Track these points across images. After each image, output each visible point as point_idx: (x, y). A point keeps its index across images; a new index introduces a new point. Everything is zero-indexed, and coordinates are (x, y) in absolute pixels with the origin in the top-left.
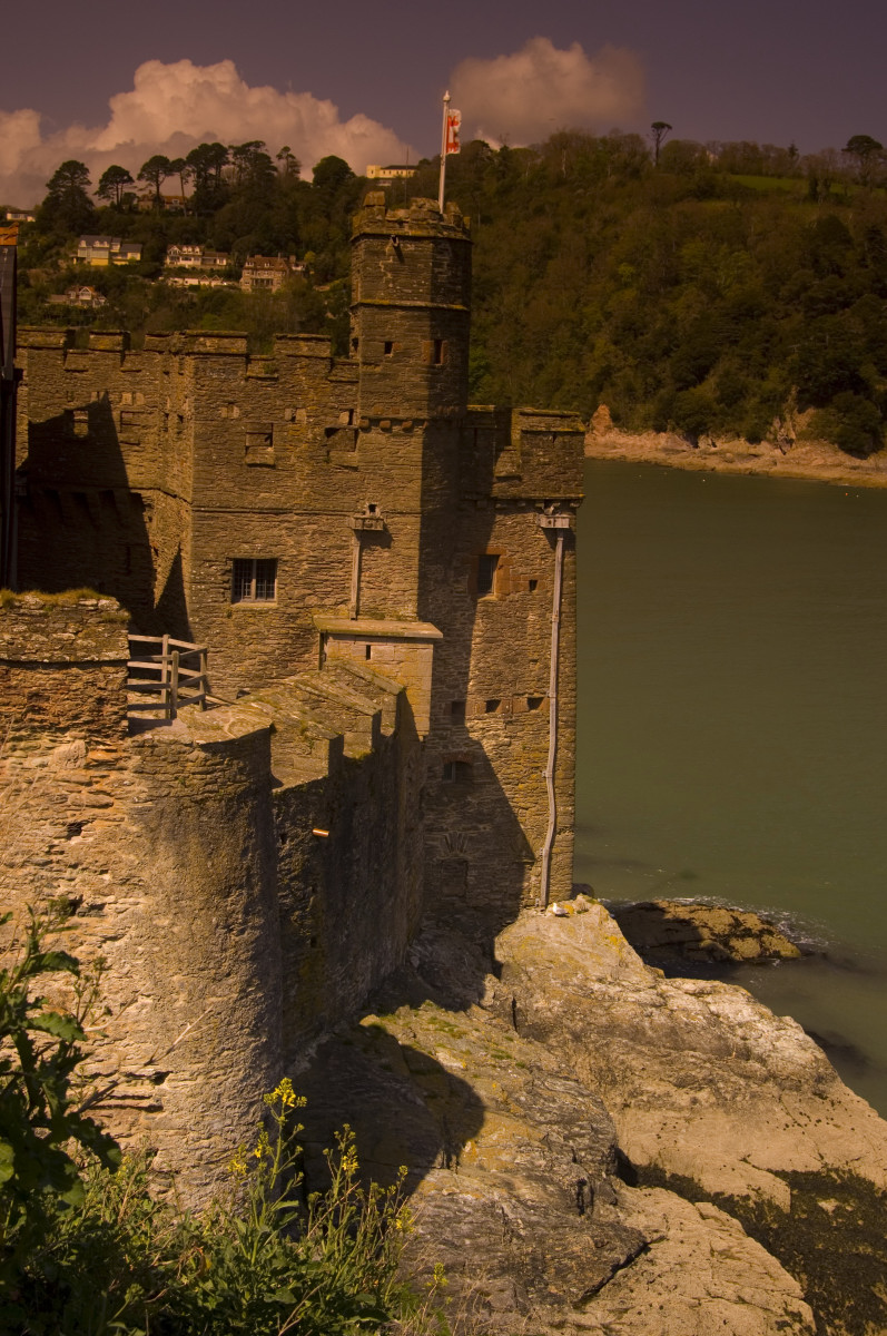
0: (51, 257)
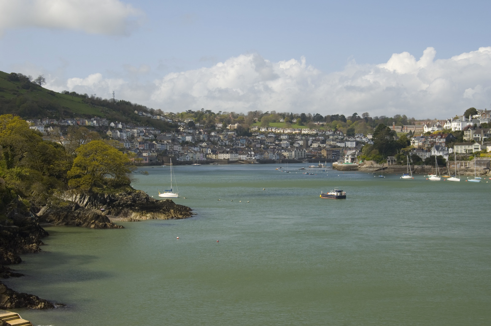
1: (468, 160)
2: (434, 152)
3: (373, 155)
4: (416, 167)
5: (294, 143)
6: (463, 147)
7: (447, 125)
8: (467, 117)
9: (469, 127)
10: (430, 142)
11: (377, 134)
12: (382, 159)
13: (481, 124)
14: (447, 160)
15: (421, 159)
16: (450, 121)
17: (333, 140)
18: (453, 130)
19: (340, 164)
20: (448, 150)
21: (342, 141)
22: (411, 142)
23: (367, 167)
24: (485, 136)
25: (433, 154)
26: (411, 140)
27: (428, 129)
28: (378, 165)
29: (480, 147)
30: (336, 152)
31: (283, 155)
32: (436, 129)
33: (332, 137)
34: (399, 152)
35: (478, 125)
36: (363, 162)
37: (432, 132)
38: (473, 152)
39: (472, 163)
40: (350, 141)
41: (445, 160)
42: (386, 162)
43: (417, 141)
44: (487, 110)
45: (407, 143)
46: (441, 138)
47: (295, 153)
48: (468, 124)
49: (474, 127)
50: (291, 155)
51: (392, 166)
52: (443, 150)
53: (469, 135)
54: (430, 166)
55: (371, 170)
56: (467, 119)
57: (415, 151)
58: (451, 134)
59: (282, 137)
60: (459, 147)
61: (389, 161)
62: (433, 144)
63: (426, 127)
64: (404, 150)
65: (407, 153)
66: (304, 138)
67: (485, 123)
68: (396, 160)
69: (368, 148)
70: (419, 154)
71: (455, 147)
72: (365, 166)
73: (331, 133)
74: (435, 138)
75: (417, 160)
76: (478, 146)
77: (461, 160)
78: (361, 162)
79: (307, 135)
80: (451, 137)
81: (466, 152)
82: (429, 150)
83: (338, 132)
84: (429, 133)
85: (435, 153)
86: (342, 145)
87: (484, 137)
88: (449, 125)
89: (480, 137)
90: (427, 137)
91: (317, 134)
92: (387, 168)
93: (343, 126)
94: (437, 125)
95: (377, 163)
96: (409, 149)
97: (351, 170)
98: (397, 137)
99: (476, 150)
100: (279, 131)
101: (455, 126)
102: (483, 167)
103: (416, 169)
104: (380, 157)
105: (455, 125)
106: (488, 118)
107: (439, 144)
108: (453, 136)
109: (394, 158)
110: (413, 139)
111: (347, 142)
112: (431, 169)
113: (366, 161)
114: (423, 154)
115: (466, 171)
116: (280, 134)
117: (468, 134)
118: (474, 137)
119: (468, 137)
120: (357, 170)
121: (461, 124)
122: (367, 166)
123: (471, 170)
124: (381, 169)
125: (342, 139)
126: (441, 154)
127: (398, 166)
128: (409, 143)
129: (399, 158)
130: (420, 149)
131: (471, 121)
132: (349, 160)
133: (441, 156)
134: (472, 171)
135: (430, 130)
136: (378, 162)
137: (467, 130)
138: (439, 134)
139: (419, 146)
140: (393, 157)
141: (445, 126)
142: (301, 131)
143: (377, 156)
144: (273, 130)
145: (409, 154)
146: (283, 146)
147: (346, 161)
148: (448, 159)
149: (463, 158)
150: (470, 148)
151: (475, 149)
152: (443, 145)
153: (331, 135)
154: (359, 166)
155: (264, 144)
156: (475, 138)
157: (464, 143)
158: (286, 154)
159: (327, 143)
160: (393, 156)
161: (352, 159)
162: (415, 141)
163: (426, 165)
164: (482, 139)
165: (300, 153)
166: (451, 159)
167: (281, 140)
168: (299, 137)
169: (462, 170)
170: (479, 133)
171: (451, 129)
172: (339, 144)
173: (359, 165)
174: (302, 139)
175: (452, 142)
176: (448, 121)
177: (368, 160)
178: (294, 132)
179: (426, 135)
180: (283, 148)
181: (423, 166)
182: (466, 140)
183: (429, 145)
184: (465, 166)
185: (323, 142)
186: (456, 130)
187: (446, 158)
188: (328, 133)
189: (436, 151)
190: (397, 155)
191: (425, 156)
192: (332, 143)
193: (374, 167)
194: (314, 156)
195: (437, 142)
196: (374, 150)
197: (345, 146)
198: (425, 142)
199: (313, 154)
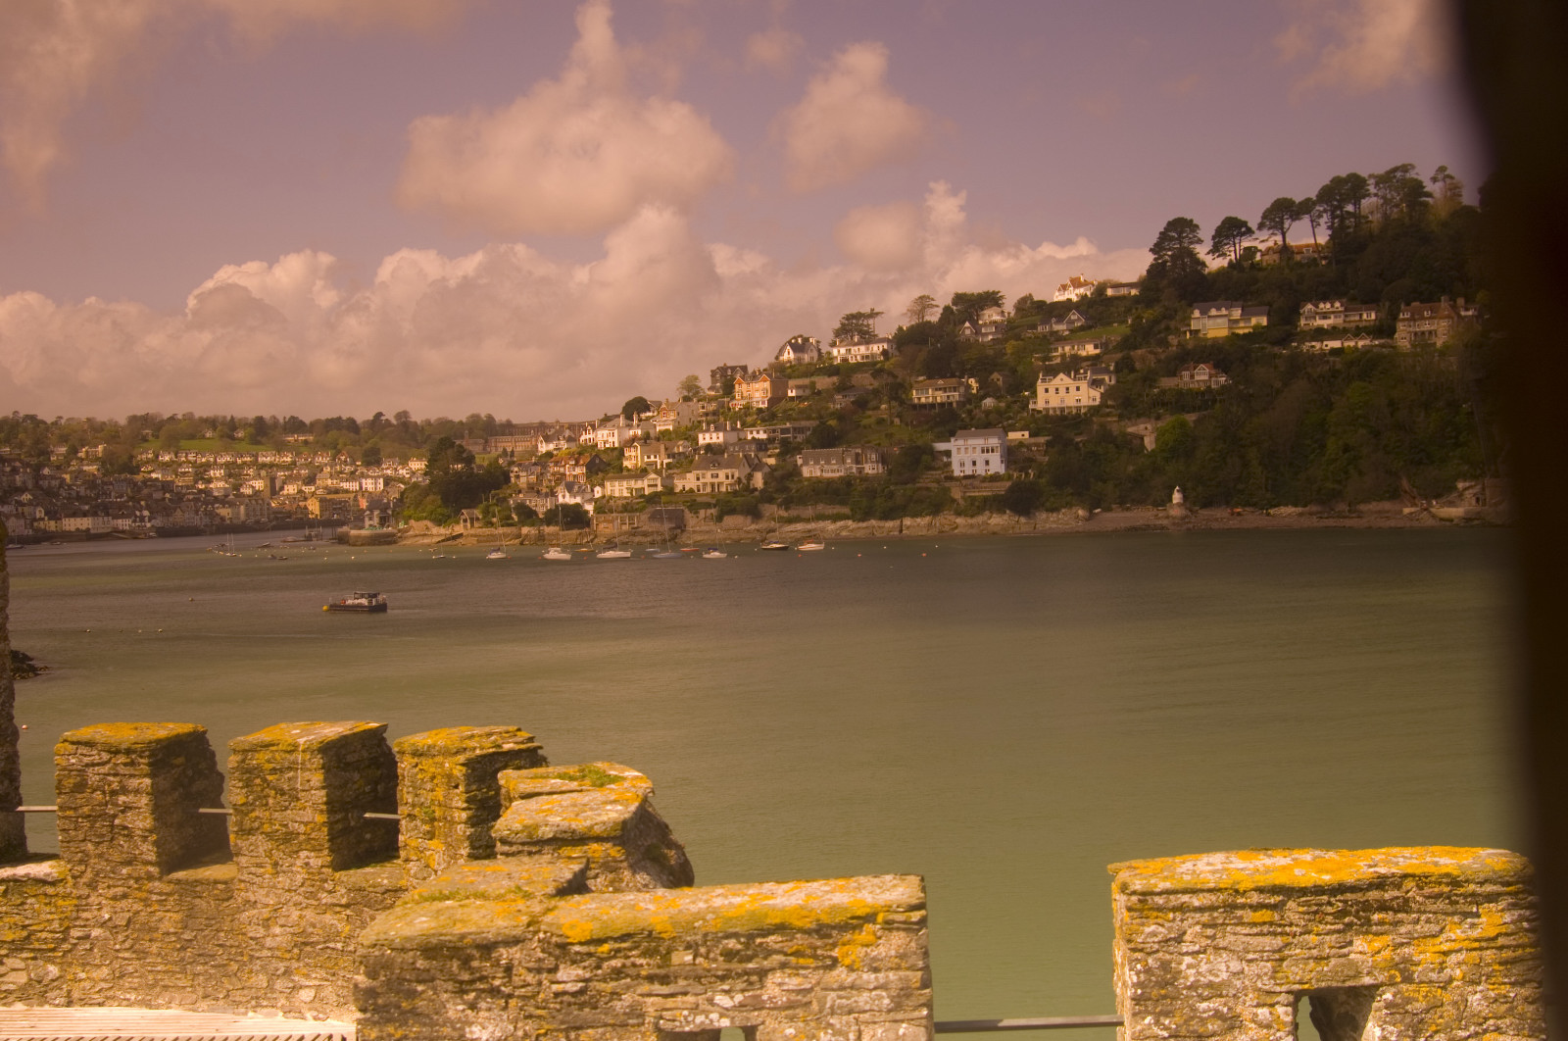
0: (1159, 332)
1: (636, 510)
2: (564, 497)
3: (430, 507)
4: (525, 530)
5: (241, 485)
6: (625, 483)
7: (588, 436)
8: (629, 418)
9: (634, 439)
10: (552, 474)
11: (436, 461)
12: (449, 517)
13: (660, 432)
14: (591, 513)
15: (535, 513)
16: (594, 428)
17: (331, 477)
18: (601, 446)
19: (354, 532)
20: (593, 491)
21: (352, 477)
22: (512, 475)
23: (416, 536)
24: (669, 458)
25: (561, 500)
26: (512, 472)
27: (547, 446)
28: (444, 531)
29: (659, 483)
30: (340, 502)
31: (217, 514)
32: (564, 445)
33: (329, 469)
34: (487, 500)
35: (652, 435)
36: (406, 523)
37: (555, 452)
38: (646, 493)
39: (644, 517)
40: (372, 477)
41: (587, 512)
42: (458, 523)
43: (524, 474)
44: (671, 401)
45: (502, 478)
46: (577, 464)
47: (246, 510)
48: (631, 432)
49: (646, 439)
50: (238, 513)
51: (473, 532)
52: (581, 492)
53: (633, 458)
54: (557, 528)
55: (426, 541)
56: (629, 422)
57: (521, 496)
58: (597, 456)
59: (212, 472)
60: (617, 483)
61: (465, 521)
62: (558, 479)
63: (541, 442)
64: (498, 494)
65: (505, 500)
66: (263, 473)
67: (667, 430)
68: (480, 517)
69: (415, 493)
70: (530, 502)
71: (608, 484)
72: (411, 533)
73: (325, 461)
74: (565, 466)
75: (527, 515)
76: (656, 479)
77: (622, 512)
78: (401, 526)
79: (271, 465)
80: (597, 461)
81: (632, 494)
82: (553, 494)
83: (343, 458)
84: (549, 454)
85: (566, 498)
86: (353, 486)
87: (666, 461)
88: (591, 436)
89: (657, 459)
90: (546, 463)
91: (294, 463)
92: (461, 535)
93: (354, 443)
94: (567, 436)
95: (440, 525)
96: (509, 491)
97: (380, 543)
98: (480, 467)
99: (652, 490)
100: (204, 460)
101: (606, 438)
102: (667, 526)
103: (527, 535)
104: (445, 511)
105: (605, 436)
106: (672, 418)
107: (571, 479)
108: (601, 460)
109: (477, 513)
110: (516, 469)
111: (364, 481)
112: (558, 534)
113: (413, 521)
114: (540, 502)
115: (634, 535)
116: (208, 466)
117: (633, 454)
118: (646, 460)
119: (634, 462)
120: (395, 542)
121: (616, 432)
122: (417, 532)
123: (644, 532)
124: (448, 539)
125: (353, 473)
126: (578, 500)
127: (487, 531)
128: (507, 479)
129: (486, 512)
130: (532, 489)
131: (638, 426)
132: (376, 521)
133: (578, 505)
134: (645, 534)
135: (551, 447)
136: (439, 523)
137: (630, 447)
138: (571, 455)
139: (528, 484)
140: (475, 511)
141: (582, 438)
142: (256, 457)
143: (439, 510)
144: (191, 457)
145: (508, 502)
146: (216, 494)
147: (367, 523)
148: (594, 511)
149: (628, 508)
150: (639, 484)
151: (649, 486)
152: (582, 481)
153: (326, 465)
154: (399, 534)
155: (172, 491)
156: (650, 464)
157: (625, 473)
158: (224, 512)
159: (318, 482)
160: (475, 507)
161: (381, 518)
162: (521, 474)
163: (548, 525)
164: (662, 464)
165: (259, 507)
166: (599, 510)
167: (209, 481)
168: (251, 472)
169: (626, 533)
170: (656, 453)
171: (597, 445)
172: (345, 485)
173: (399, 531)
174: (259, 476)
175: (601, 475)
176: (589, 428)
177: (418, 519)
178: (239, 461)
179: (543, 460)
180: (216, 497)
181: (541, 528)
182: (630, 467)
183: (550, 481)
184: (630, 524)
185: (310, 480)
186: (607, 446)
187: (589, 508)
188: (319, 460)
189: (567, 494)
190: (481, 506)
191: (542, 506)
192: (329, 482)
193: (432, 535)
194: (289, 514)
195: (568, 473)
196: (431, 497)
197: (361, 488)
198: (542, 474)
199: (288, 508)
